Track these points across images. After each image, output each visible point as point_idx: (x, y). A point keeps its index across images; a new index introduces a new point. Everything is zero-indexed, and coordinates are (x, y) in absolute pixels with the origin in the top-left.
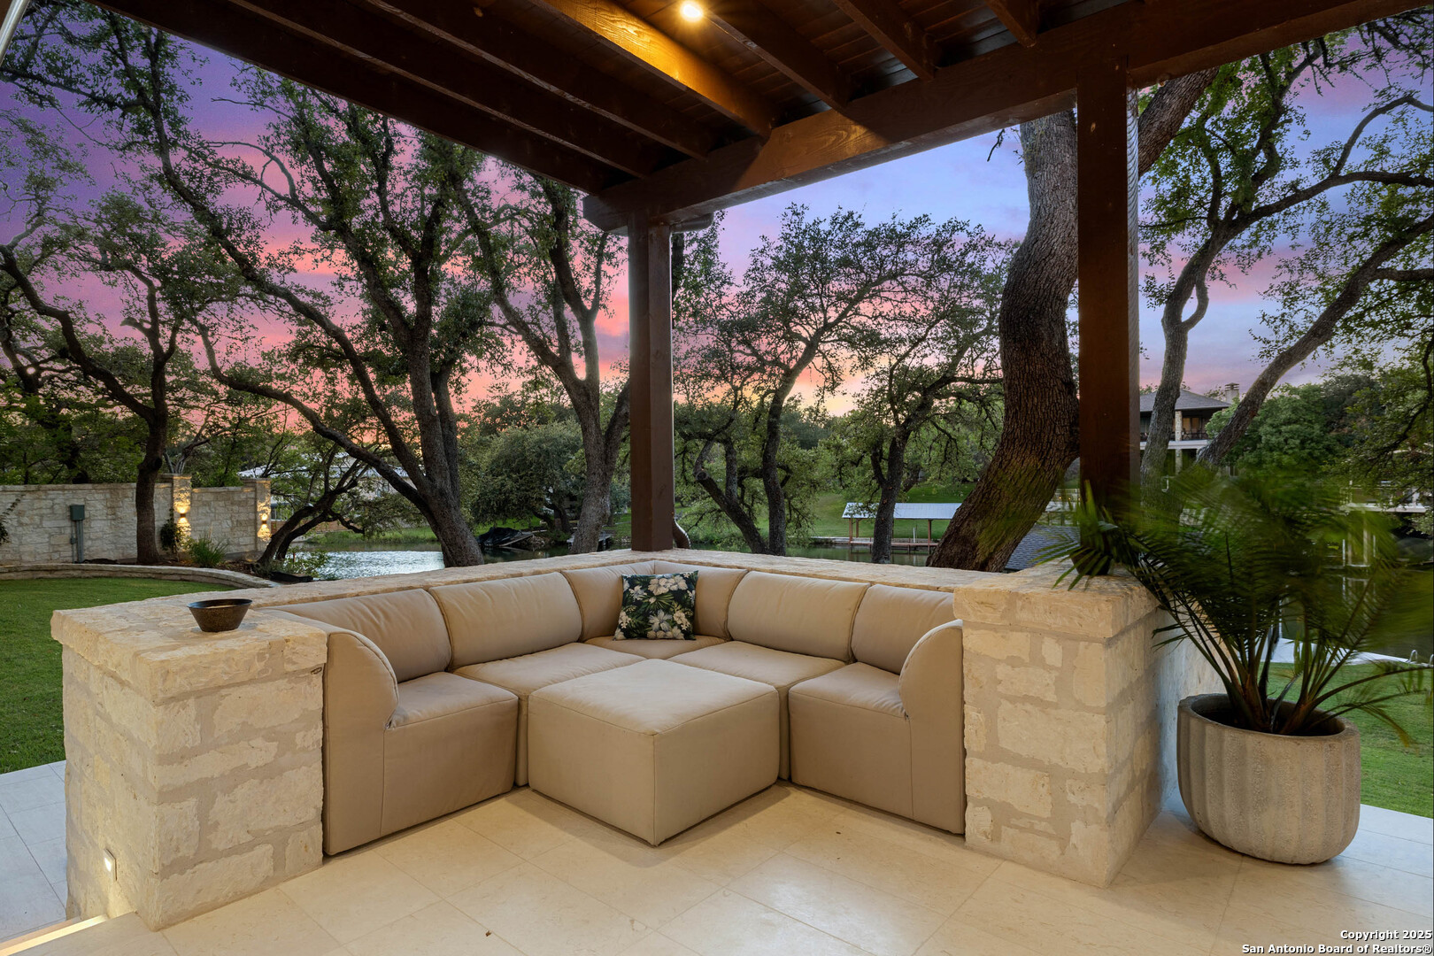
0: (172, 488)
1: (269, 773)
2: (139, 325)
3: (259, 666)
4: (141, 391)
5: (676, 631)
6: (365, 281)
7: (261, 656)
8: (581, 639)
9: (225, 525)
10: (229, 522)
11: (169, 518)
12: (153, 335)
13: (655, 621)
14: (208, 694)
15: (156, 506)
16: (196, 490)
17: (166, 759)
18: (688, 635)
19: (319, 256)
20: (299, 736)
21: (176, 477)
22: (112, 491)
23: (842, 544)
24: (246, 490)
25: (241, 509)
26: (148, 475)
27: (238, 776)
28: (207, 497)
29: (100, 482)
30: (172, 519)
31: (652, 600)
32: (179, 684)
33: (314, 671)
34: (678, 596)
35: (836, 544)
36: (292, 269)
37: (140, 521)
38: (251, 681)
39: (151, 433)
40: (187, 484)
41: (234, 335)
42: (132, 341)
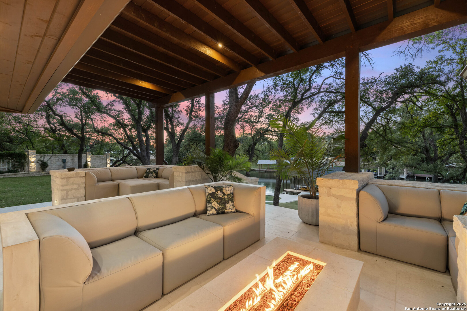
0: (86, 155)
1: (77, 189)
2: (78, 118)
3: (75, 175)
4: (79, 133)
5: (153, 177)
6: (127, 110)
7: (75, 174)
8: (138, 178)
9: (99, 164)
10: (100, 163)
11: (86, 162)
12: (81, 120)
13: (150, 175)
14: (68, 178)
15: (82, 159)
16: (92, 156)
17: (62, 186)
18: (155, 177)
19: (120, 102)
20: (81, 185)
21: (87, 153)
22: (72, 156)
23: (257, 170)
24: (104, 156)
25: (103, 160)
26: (81, 152)
27: (72, 189)
28: (95, 157)
29: (69, 154)
30: (87, 162)
31: (150, 172)
32: (63, 176)
33: (83, 177)
34: (154, 171)
35: (256, 170)
36: (113, 105)
37: (79, 163)
38: (74, 177)
39: (81, 143)
40: (90, 154)
41: (101, 120)
42: (77, 121)
